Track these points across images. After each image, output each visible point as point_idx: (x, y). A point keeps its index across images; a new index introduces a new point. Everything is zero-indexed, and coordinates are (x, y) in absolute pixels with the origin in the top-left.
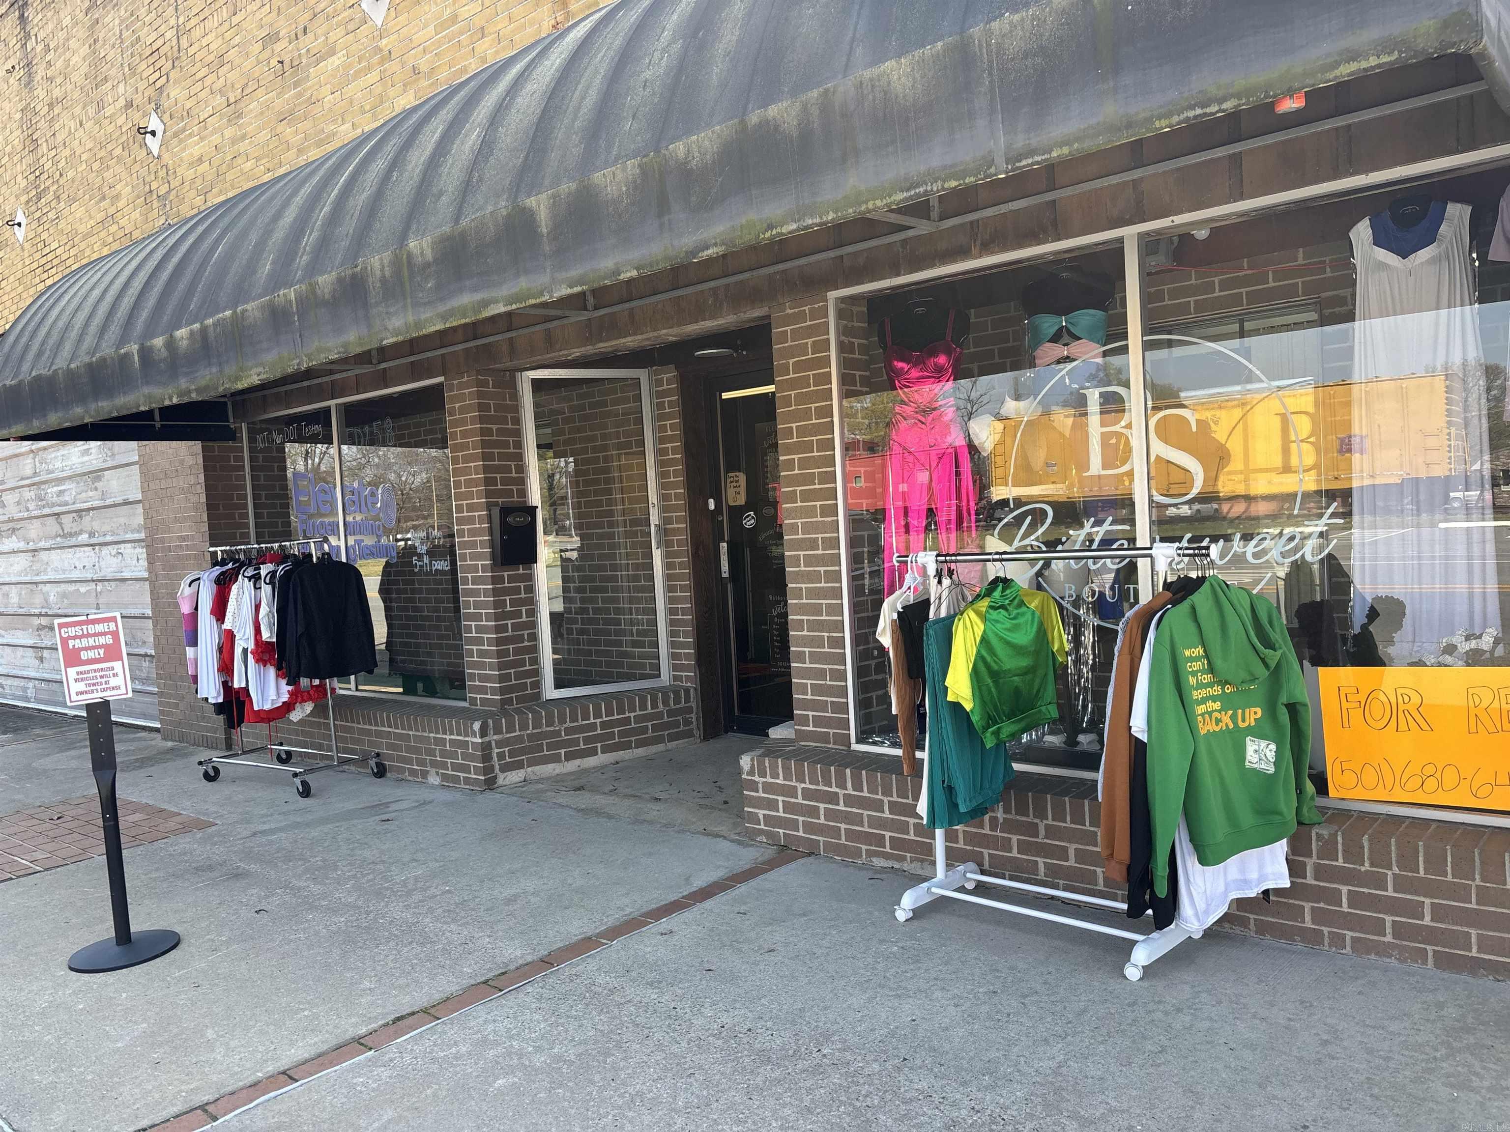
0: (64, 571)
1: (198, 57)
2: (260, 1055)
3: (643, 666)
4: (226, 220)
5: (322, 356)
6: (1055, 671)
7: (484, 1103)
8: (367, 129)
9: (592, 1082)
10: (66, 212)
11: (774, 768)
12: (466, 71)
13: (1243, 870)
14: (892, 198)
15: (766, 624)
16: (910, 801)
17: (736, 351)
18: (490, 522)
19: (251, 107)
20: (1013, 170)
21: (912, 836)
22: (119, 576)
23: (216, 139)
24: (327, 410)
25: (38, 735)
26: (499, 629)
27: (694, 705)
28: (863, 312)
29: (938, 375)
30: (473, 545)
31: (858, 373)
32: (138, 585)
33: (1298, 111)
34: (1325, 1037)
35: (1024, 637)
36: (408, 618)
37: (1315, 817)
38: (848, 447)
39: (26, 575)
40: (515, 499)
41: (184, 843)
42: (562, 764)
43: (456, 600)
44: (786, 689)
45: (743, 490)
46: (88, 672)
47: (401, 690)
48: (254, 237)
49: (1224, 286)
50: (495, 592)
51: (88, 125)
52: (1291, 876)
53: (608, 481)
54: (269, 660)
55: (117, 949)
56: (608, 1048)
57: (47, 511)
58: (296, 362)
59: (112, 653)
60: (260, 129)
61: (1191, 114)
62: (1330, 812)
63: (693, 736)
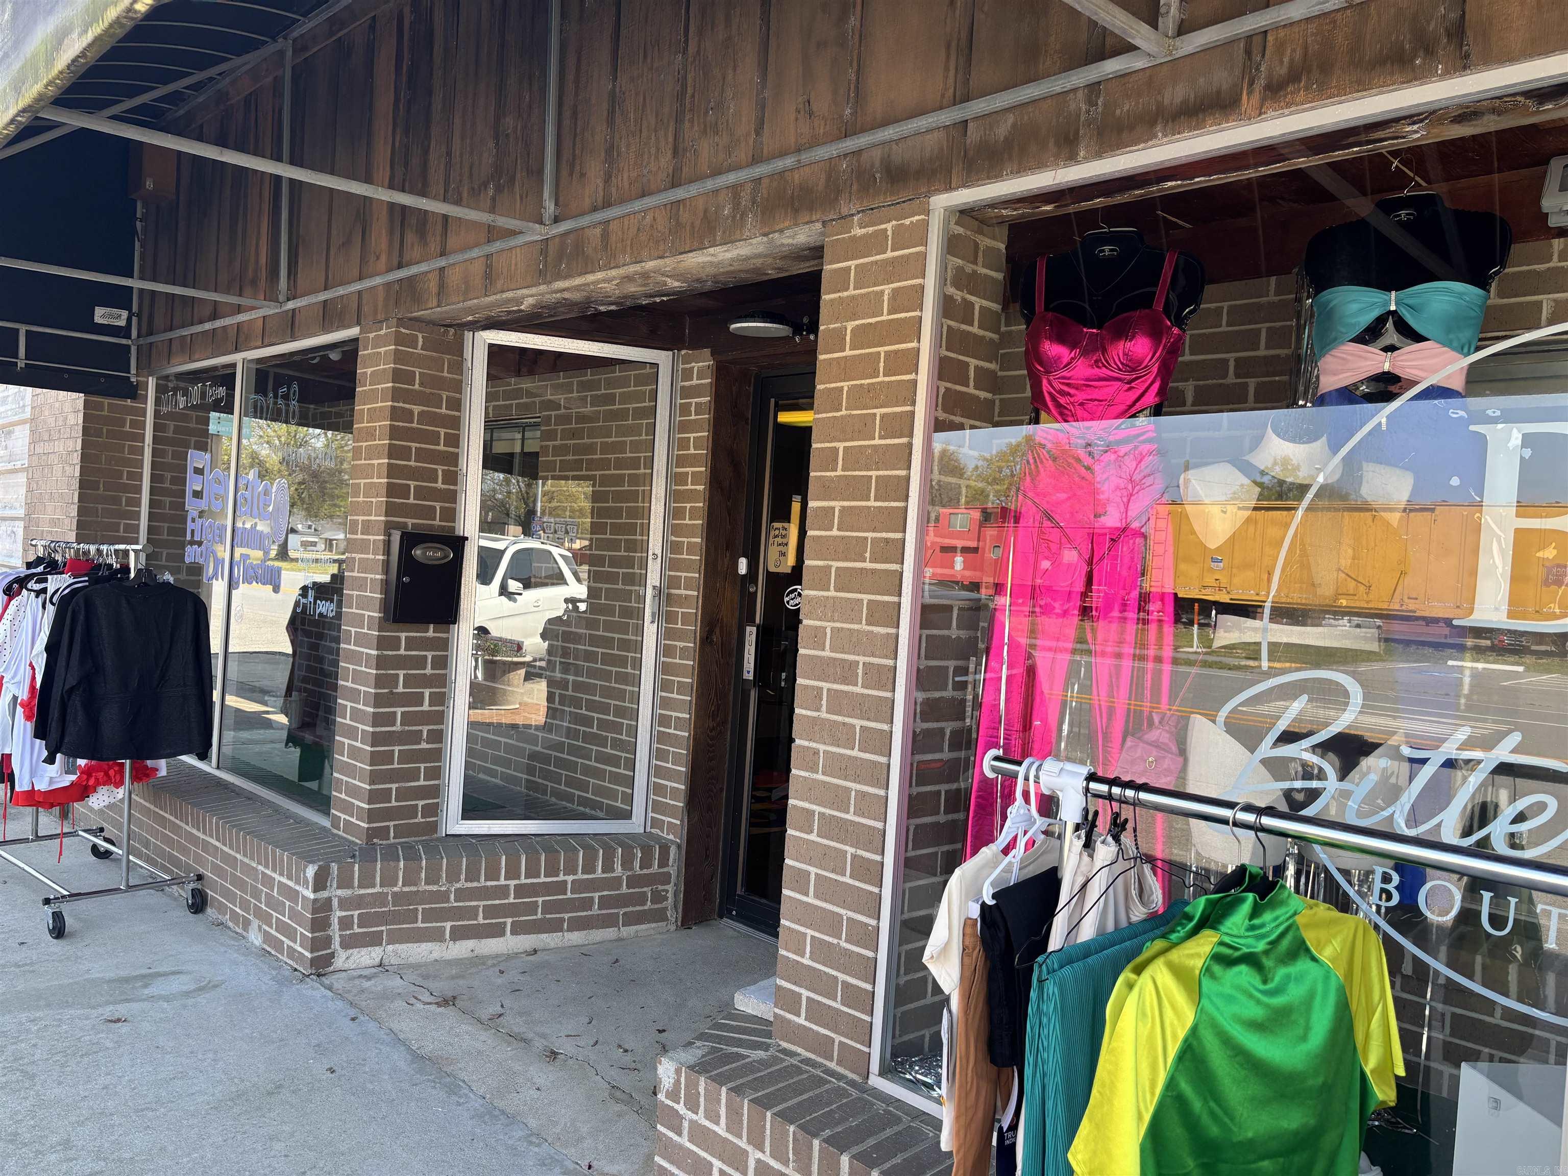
11: (713, 1100)
17: (798, 332)
18: (387, 551)
24: (233, 368)
26: (377, 719)
27: (673, 871)
28: (999, 250)
29: (1130, 377)
31: (973, 362)
38: (932, 496)
40: (437, 522)
42: (444, 946)
45: (792, 550)
50: (381, 663)
63: (665, 919)
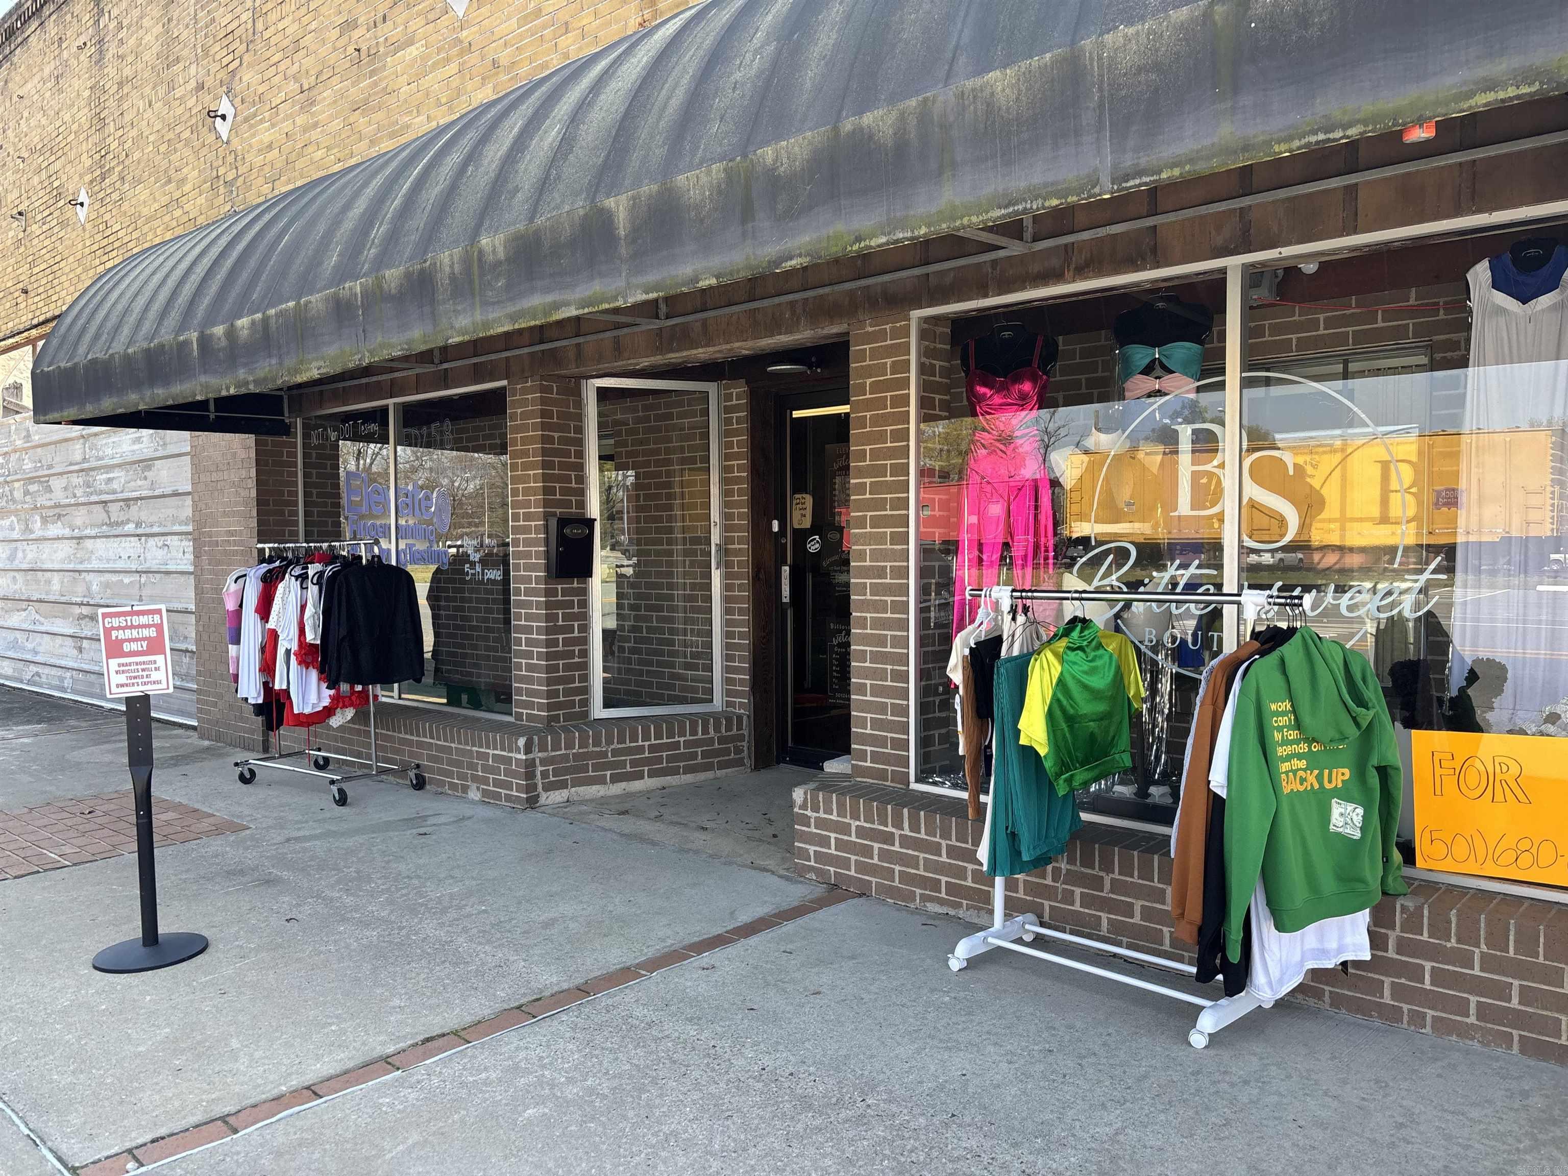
0: (108, 561)
1: (273, 41)
2: (284, 1069)
3: (695, 690)
4: (294, 209)
5: (385, 352)
6: (1130, 718)
7: (513, 1133)
8: (442, 122)
9: (624, 1117)
10: (130, 194)
11: (827, 802)
12: (548, 68)
13: (1321, 938)
14: (990, 215)
15: (825, 653)
16: (969, 846)
17: (810, 367)
18: (547, 532)
19: (325, 94)
20: (1118, 190)
21: (969, 883)
22: (163, 568)
23: (287, 126)
24: (384, 410)
25: (73, 727)
26: (549, 643)
27: (746, 733)
28: (947, 333)
29: (1022, 403)
30: (528, 555)
31: (937, 397)
32: (182, 579)
33: (1428, 141)
34: (1401, 1120)
35: (1100, 682)
36: (456, 627)
37: (1401, 887)
38: (923, 473)
39: (70, 562)
40: (574, 510)
41: (216, 845)
42: (607, 787)
43: (507, 611)
44: (845, 721)
45: (809, 513)
46: (130, 664)
47: (444, 701)
48: (321, 228)
49: (1329, 324)
50: (548, 605)
51: (158, 106)
52: (1372, 947)
53: (670, 496)
54: (312, 663)
55: (143, 949)
56: (643, 1084)
57: (94, 498)
58: (357, 357)
59: (155, 646)
60: (332, 118)
61: (1313, 139)
62: (1416, 883)
63: (743, 765)
